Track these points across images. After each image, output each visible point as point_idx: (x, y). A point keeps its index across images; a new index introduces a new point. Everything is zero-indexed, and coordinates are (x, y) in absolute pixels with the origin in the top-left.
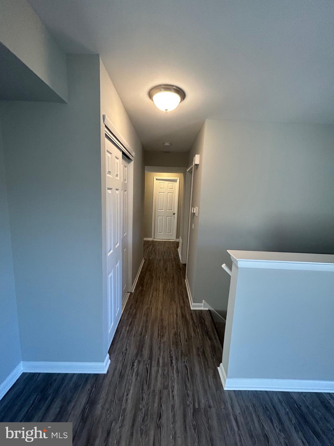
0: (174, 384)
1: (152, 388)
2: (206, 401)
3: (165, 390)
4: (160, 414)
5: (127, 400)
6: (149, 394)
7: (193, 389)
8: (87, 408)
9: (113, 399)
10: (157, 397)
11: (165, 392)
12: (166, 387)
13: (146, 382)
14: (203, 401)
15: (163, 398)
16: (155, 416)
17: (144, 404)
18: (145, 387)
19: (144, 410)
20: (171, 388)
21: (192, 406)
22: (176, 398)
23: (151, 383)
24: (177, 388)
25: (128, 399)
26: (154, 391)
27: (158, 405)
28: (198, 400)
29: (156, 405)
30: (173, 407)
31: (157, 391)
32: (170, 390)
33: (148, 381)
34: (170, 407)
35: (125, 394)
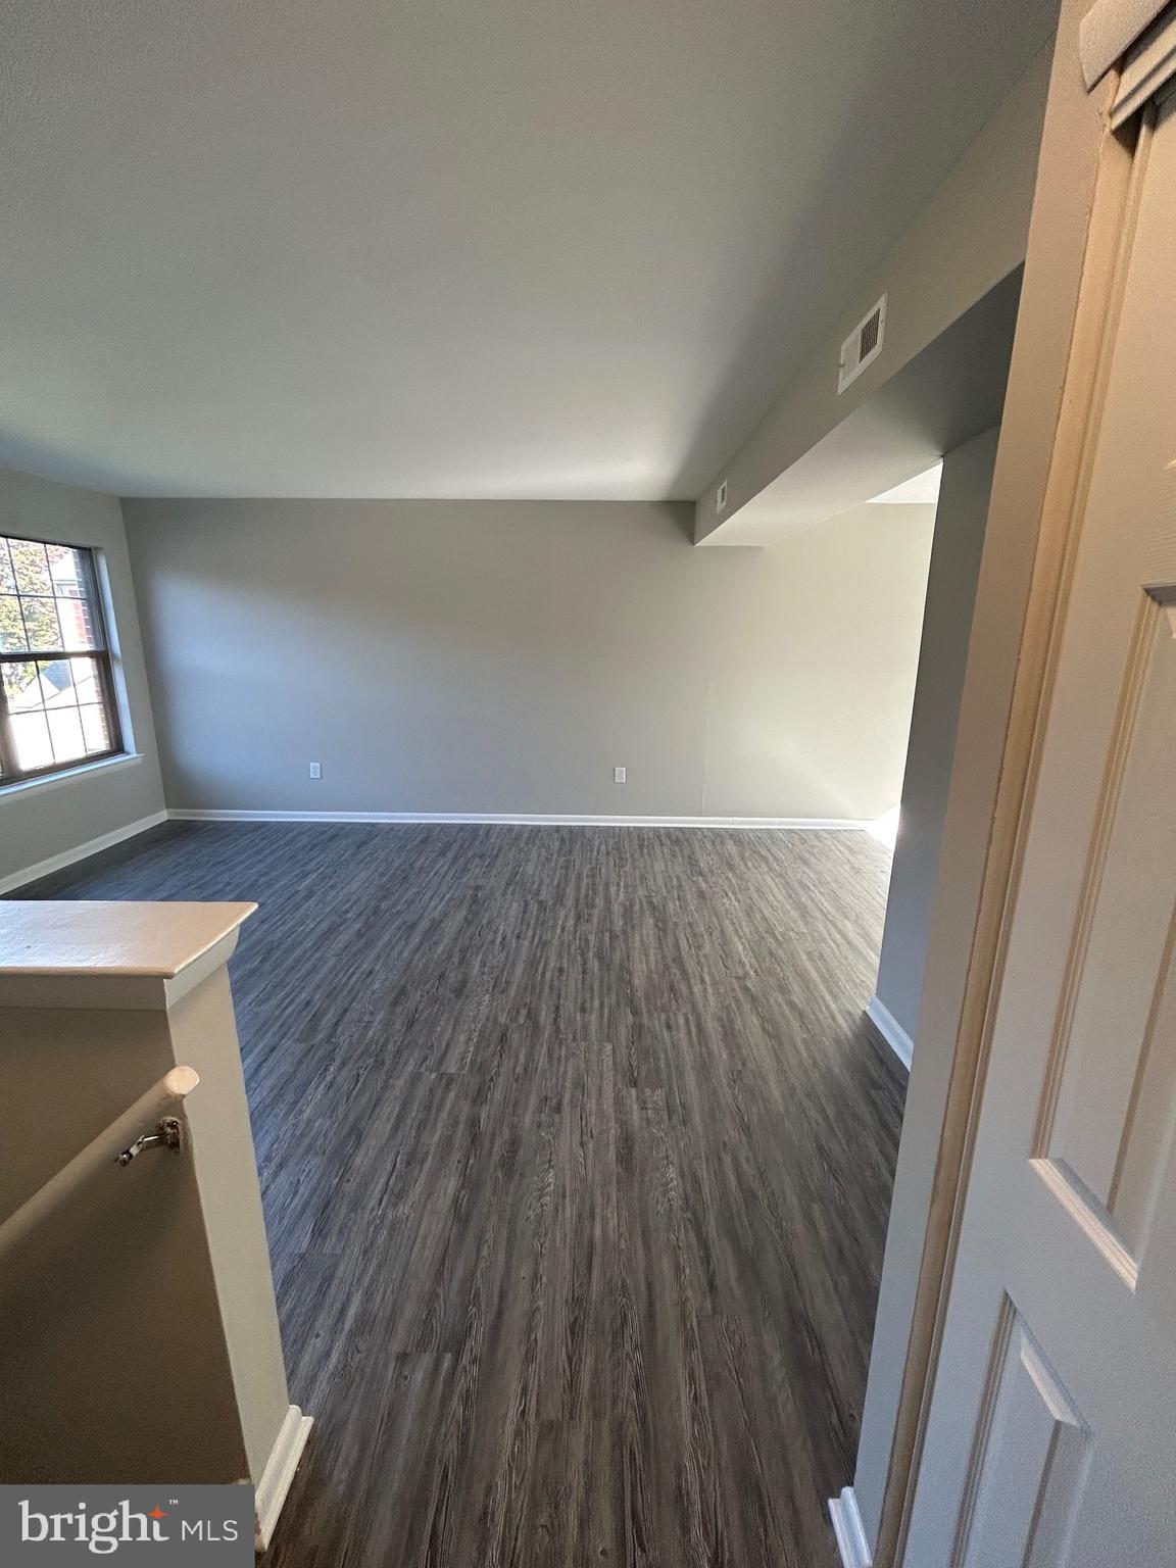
0: (514, 1444)
1: (605, 1425)
2: (406, 1378)
3: (553, 1415)
4: (572, 1333)
5: (692, 1377)
6: (614, 1402)
7: (438, 1427)
8: (813, 1351)
9: (741, 1380)
10: (585, 1388)
11: (552, 1412)
12: (551, 1431)
13: (632, 1452)
14: (419, 1376)
15: (564, 1388)
16: (589, 1327)
17: (629, 1364)
18: (633, 1430)
19: (628, 1347)
20: (527, 1425)
21: (465, 1360)
22: (515, 1387)
23: (613, 1449)
24: (503, 1428)
25: (689, 1380)
26: (597, 1415)
27: (581, 1361)
28: (433, 1383)
29: (588, 1363)
30: (529, 1357)
31: (585, 1414)
32: (532, 1419)
33: (627, 1459)
34: (540, 1357)
35: (706, 1403)
